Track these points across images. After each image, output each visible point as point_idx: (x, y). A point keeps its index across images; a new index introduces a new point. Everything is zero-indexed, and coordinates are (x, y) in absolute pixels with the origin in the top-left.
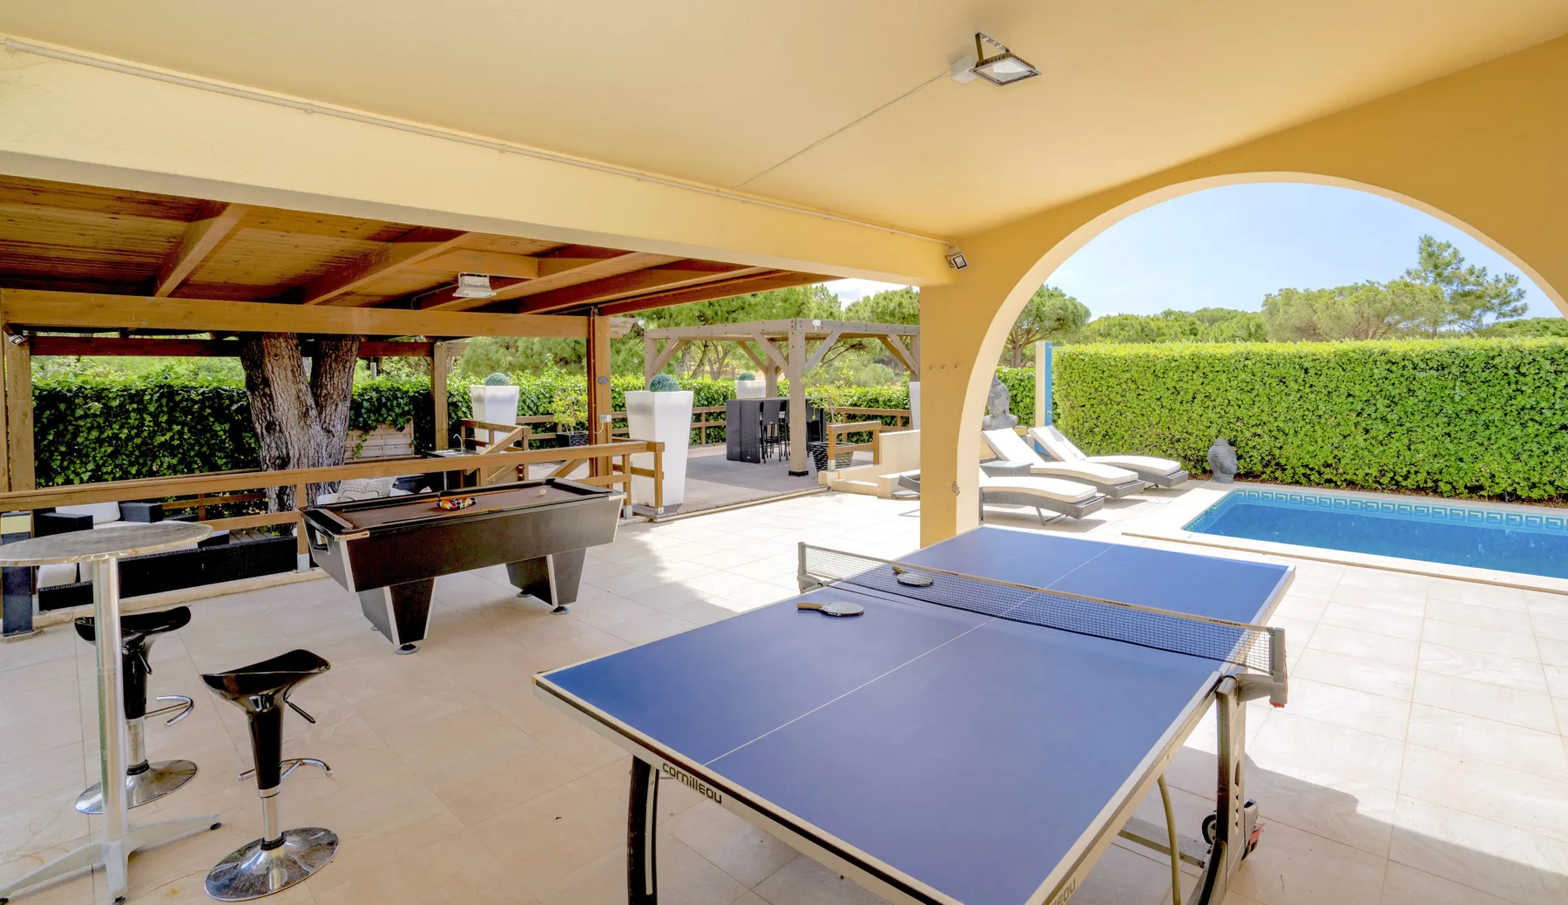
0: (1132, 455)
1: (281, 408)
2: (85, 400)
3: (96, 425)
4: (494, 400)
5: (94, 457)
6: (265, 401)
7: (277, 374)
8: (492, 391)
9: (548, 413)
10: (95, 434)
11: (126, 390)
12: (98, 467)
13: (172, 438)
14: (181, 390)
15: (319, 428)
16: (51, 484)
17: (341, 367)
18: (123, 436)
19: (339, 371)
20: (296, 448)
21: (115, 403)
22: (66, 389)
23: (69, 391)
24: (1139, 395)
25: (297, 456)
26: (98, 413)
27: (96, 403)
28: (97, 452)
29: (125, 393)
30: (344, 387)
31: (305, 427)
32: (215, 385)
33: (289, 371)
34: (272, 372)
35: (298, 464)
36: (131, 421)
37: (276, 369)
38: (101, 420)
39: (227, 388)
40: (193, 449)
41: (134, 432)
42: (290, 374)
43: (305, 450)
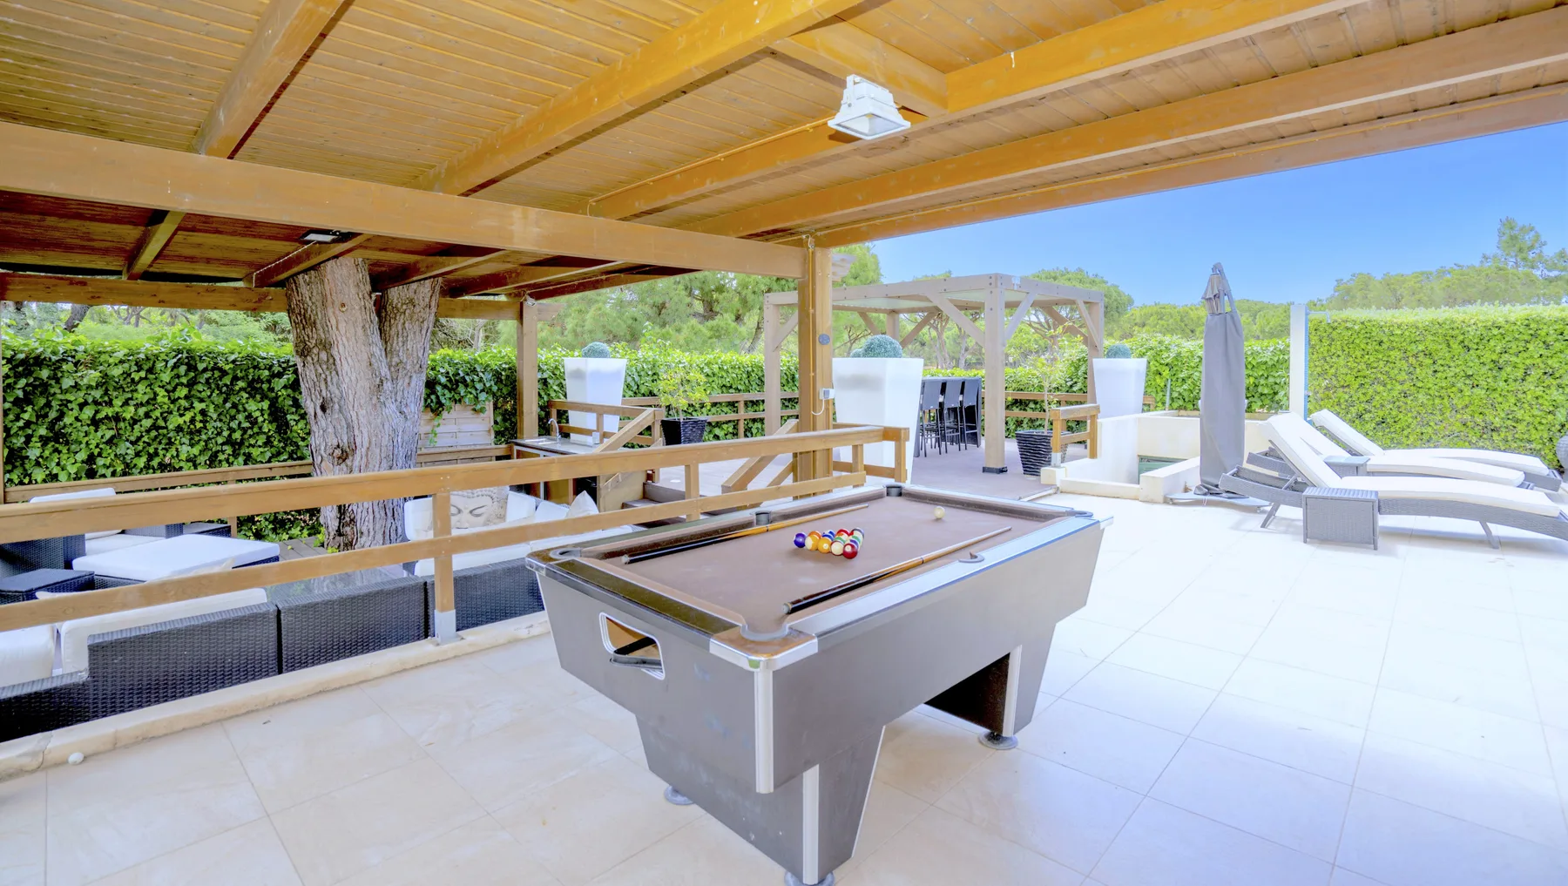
0: (1421, 447)
1: (347, 380)
2: (76, 364)
3: (90, 400)
4: (598, 375)
5: (87, 444)
6: (320, 371)
7: (343, 332)
8: (593, 364)
9: (651, 394)
10: (88, 412)
11: (132, 355)
12: (91, 459)
13: (193, 421)
14: (206, 355)
15: (393, 407)
16: (26, 481)
17: (417, 328)
18: (128, 416)
19: (415, 333)
20: (366, 435)
21: (116, 372)
22: (49, 350)
23: (54, 353)
24: (1435, 371)
25: (366, 444)
26: (94, 384)
27: (93, 371)
28: (91, 437)
29: (131, 358)
30: (420, 355)
31: (378, 405)
32: (250, 349)
33: (360, 328)
34: (337, 328)
35: (367, 455)
36: (139, 396)
37: (342, 326)
38: (97, 394)
39: (264, 355)
40: (219, 434)
41: (142, 411)
42: (360, 331)
43: (377, 436)
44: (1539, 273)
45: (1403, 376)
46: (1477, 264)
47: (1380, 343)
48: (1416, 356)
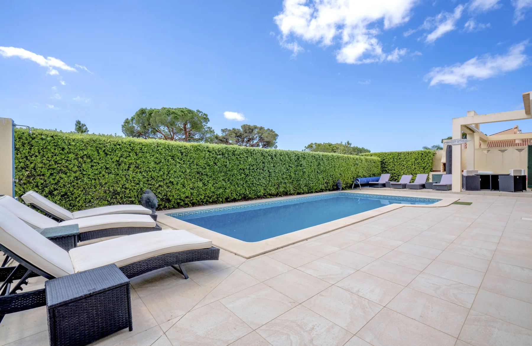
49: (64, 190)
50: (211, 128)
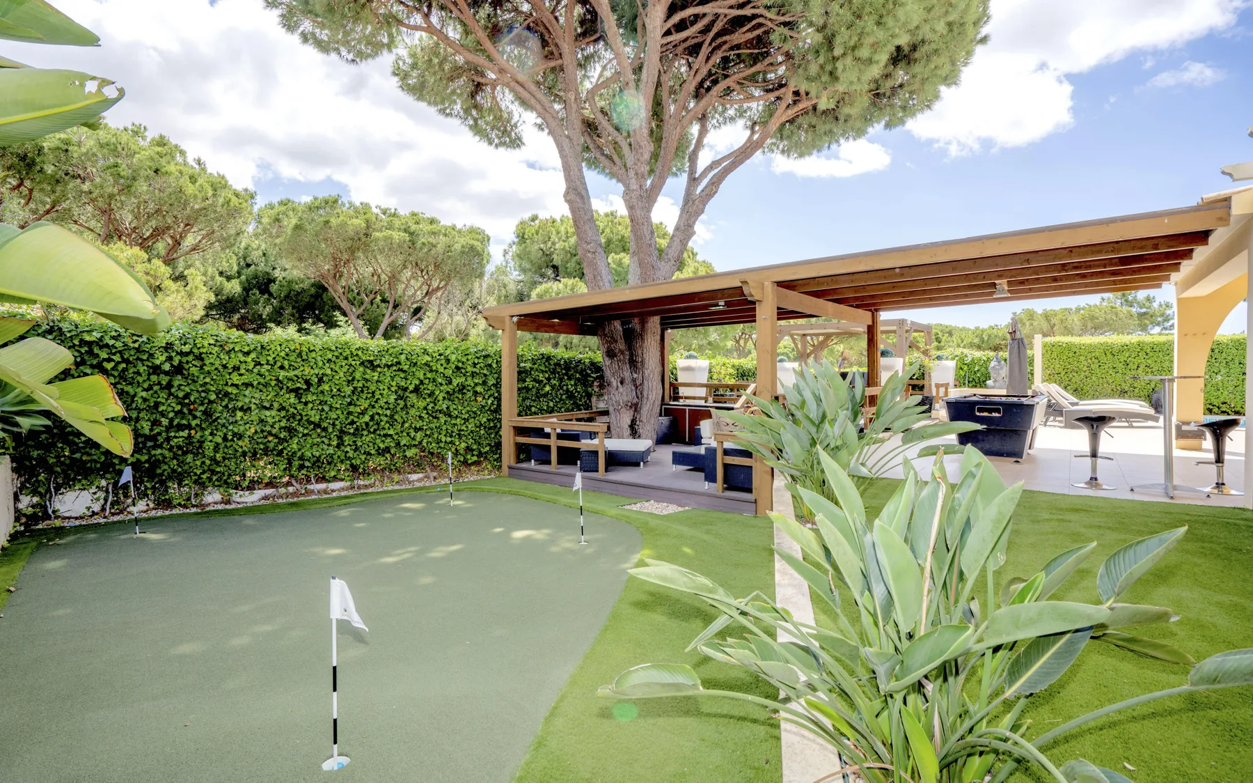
24: (1100, 366)
44: (1135, 310)
45: (1085, 369)
46: (1098, 304)
47: (1075, 353)
48: (1091, 359)
49: (1075, 386)
50: (1154, 298)
